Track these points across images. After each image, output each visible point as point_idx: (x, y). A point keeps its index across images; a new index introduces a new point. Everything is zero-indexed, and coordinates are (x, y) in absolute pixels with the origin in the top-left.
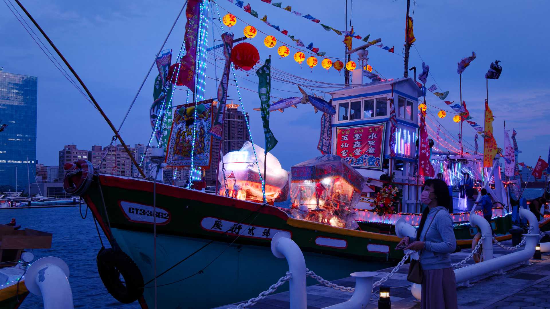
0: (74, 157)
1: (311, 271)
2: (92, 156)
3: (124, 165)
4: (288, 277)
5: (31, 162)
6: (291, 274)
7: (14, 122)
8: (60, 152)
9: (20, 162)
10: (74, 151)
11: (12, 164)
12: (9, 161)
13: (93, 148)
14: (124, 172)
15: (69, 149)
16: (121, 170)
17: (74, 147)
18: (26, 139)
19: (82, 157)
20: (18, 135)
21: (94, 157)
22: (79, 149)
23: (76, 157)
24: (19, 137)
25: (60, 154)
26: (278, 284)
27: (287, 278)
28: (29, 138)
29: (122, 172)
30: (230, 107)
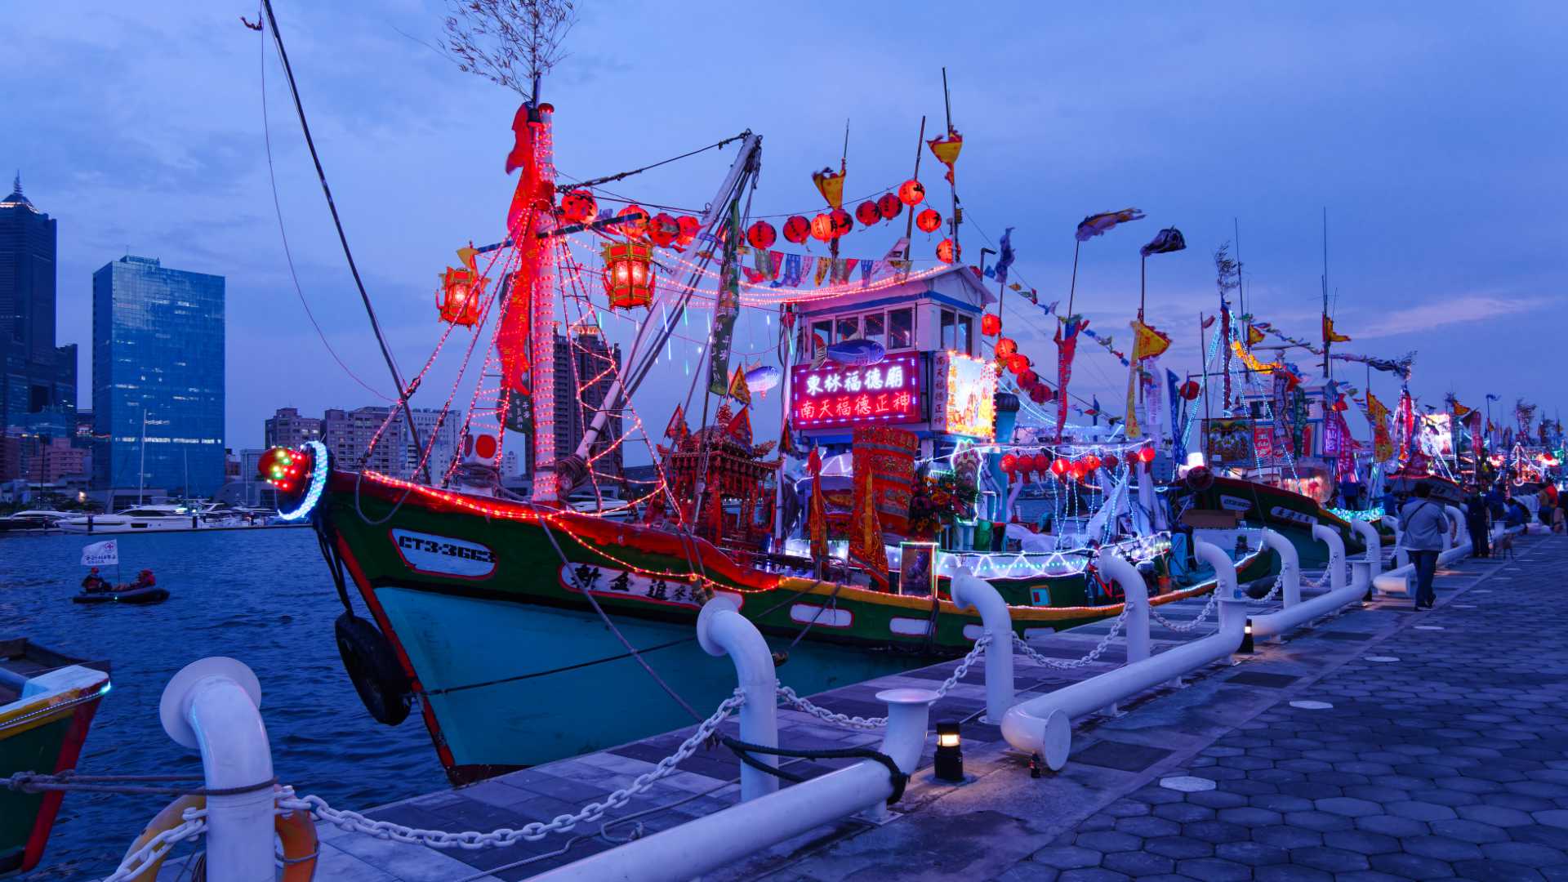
0: (295, 431)
1: (786, 688)
2: (329, 429)
3: (387, 447)
4: (739, 700)
5: (216, 441)
6: (744, 694)
7: (184, 364)
8: (268, 422)
9: (195, 441)
10: (294, 419)
11: (180, 445)
12: (175, 440)
13: (328, 413)
14: (387, 460)
15: (284, 416)
16: (382, 457)
17: (294, 411)
18: (207, 396)
19: (309, 431)
20: (191, 389)
21: (332, 432)
22: (304, 417)
23: (298, 431)
24: (193, 394)
25: (267, 425)
26: (717, 717)
27: (736, 703)
28: (212, 395)
29: (384, 460)
30: (583, 332)
